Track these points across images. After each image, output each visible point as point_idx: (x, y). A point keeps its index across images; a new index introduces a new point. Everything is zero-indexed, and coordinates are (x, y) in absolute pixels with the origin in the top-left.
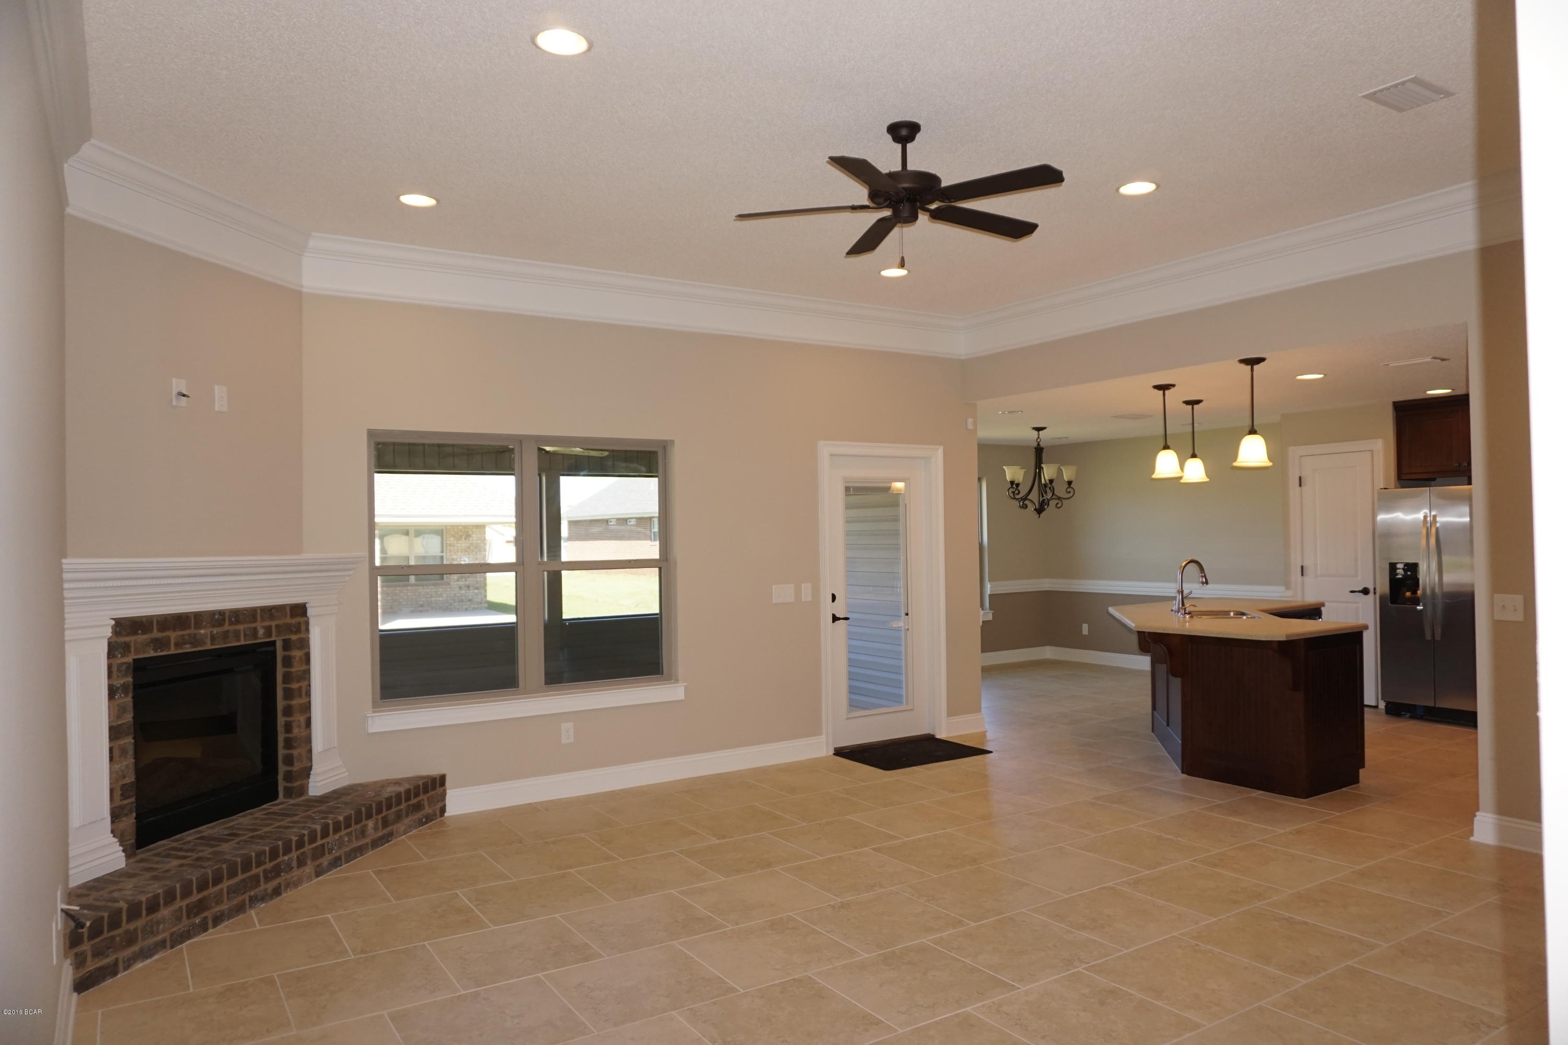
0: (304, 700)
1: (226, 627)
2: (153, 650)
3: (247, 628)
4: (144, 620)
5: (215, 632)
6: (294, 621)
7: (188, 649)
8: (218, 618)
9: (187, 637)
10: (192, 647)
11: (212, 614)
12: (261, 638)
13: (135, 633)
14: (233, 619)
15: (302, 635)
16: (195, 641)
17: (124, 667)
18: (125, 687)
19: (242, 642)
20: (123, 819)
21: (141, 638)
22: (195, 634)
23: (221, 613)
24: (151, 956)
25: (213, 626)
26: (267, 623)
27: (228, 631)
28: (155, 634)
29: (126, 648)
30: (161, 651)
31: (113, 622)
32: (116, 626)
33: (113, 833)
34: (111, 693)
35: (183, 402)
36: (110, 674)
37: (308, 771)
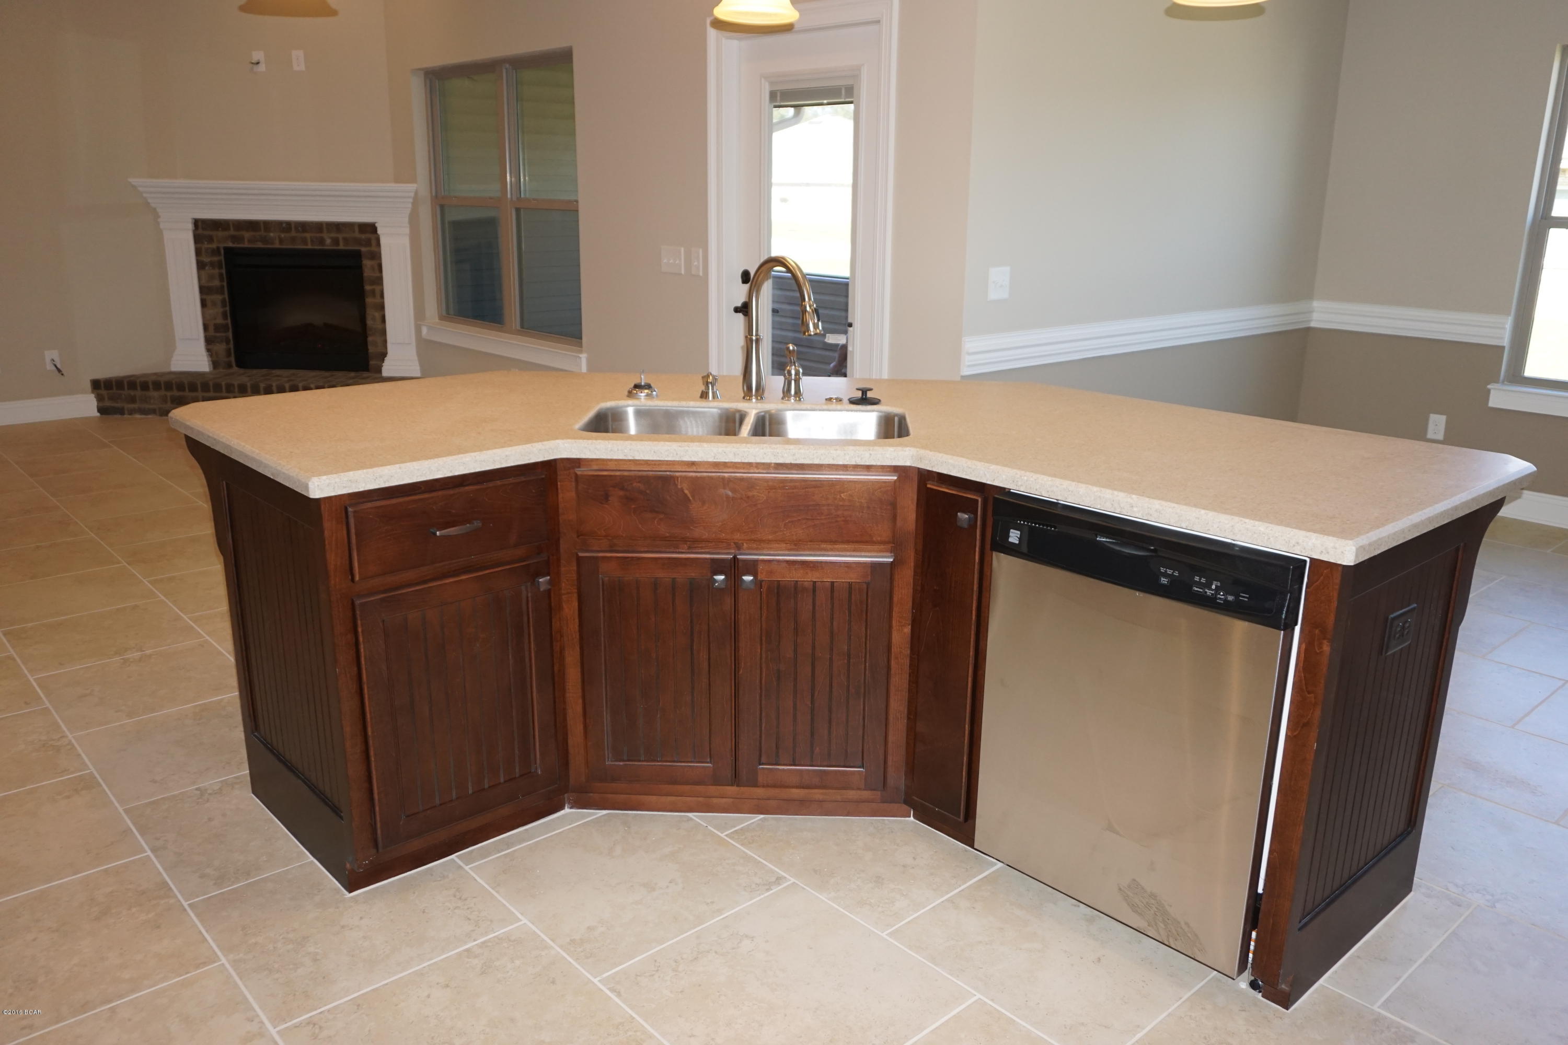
0: (378, 300)
1: (293, 234)
2: (231, 242)
3: (314, 236)
5: (283, 236)
6: (363, 236)
7: (259, 245)
8: (286, 226)
9: (258, 237)
11: (280, 223)
13: (218, 230)
14: (300, 229)
15: (374, 248)
16: (264, 240)
17: (209, 251)
18: (212, 264)
19: (309, 247)
21: (221, 234)
22: (265, 236)
23: (288, 223)
25: (282, 232)
26: (334, 235)
27: (295, 237)
28: (232, 232)
29: (210, 239)
30: (239, 244)
31: (194, 221)
32: (200, 224)
33: (208, 350)
34: (201, 266)
35: (262, 68)
36: (198, 252)
37: (384, 355)
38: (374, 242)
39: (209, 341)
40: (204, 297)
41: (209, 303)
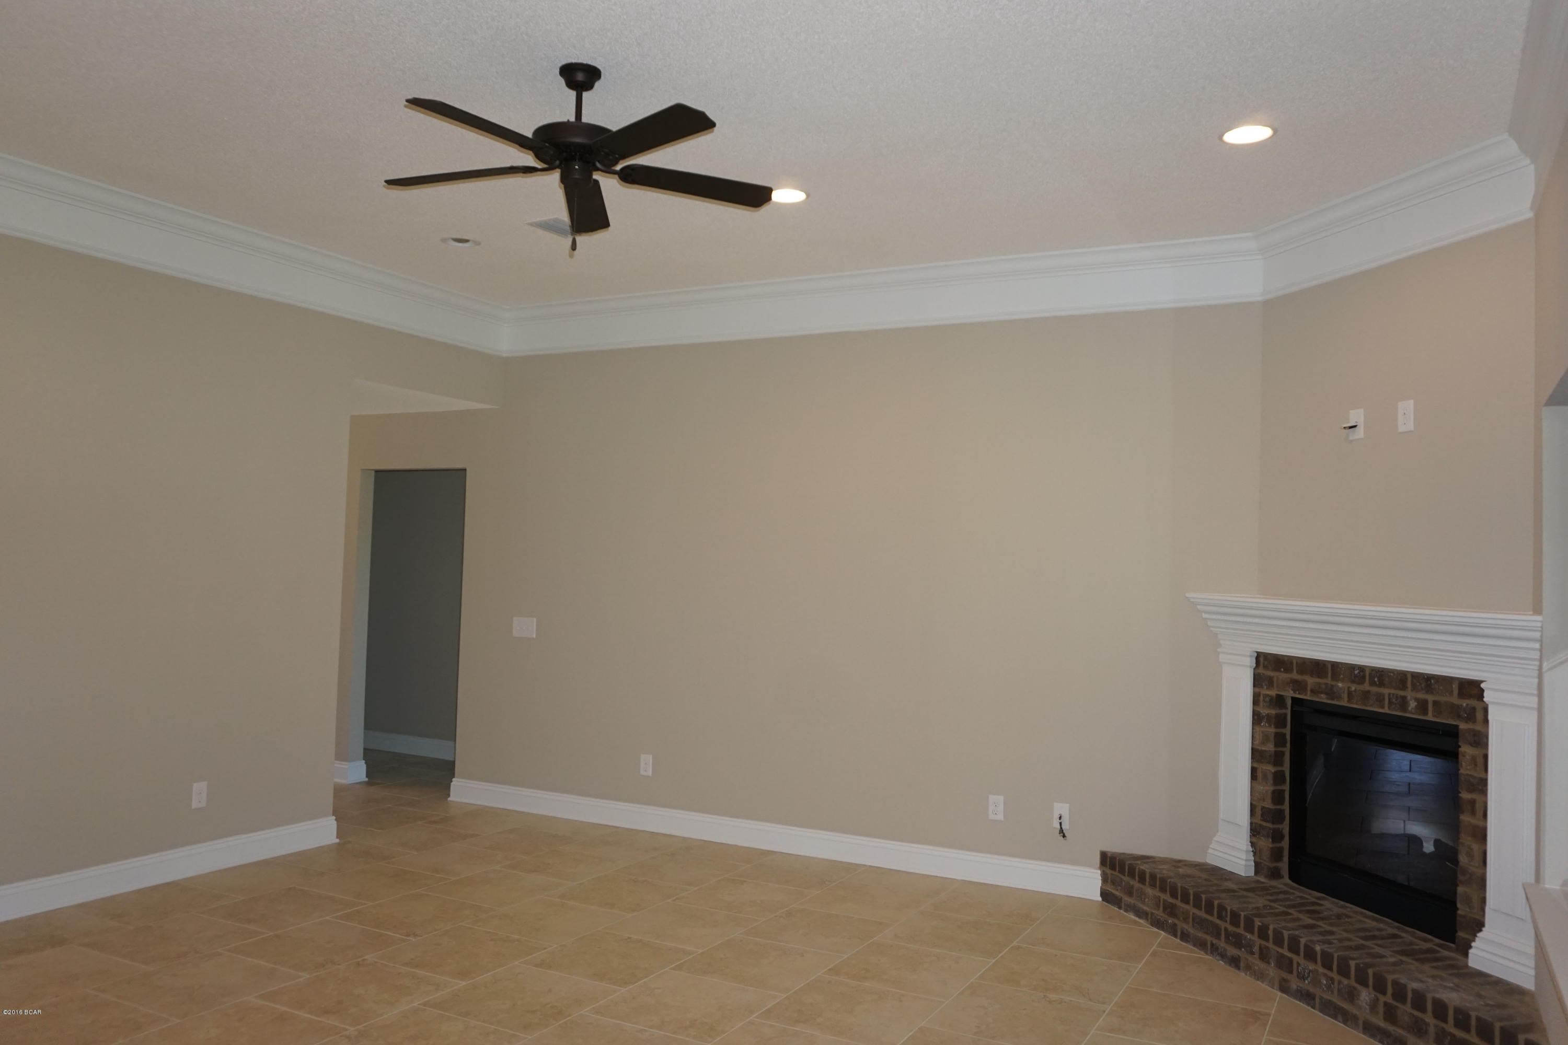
1: (1366, 686)
2: (1293, 690)
3: (1393, 694)
4: (1286, 659)
5: (1353, 689)
6: (1464, 703)
7: (1323, 698)
8: (1357, 673)
9: (1323, 687)
10: (1327, 699)
11: (1352, 667)
12: (1411, 712)
13: (1278, 670)
14: (1376, 679)
15: (1478, 727)
16: (1331, 692)
17: (1268, 699)
18: (1267, 719)
19: (1386, 710)
20: (1262, 838)
21: (1283, 676)
22: (1332, 686)
23: (1362, 668)
25: (1353, 682)
26: (1421, 695)
27: (1368, 692)
28: (1295, 675)
29: (1270, 682)
30: (1299, 694)
31: (1256, 654)
32: (1262, 659)
33: (1253, 844)
34: (1257, 718)
35: (1359, 433)
36: (1255, 702)
37: (1479, 925)
38: (1479, 716)
39: (1255, 831)
40: (1256, 765)
41: (1259, 774)
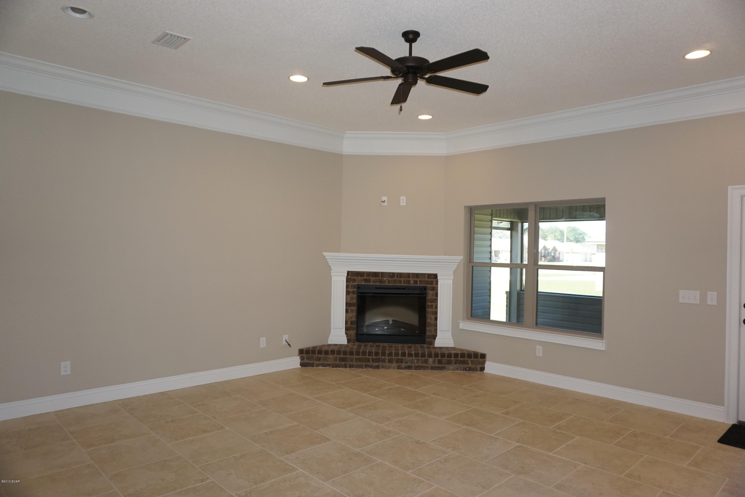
0: (434, 310)
1: (395, 278)
2: (364, 282)
3: (405, 280)
4: (361, 272)
5: (390, 279)
6: (430, 280)
7: (378, 284)
8: (392, 275)
9: (378, 280)
10: (379, 283)
11: (389, 273)
12: (412, 284)
13: (358, 276)
14: (399, 276)
15: (434, 286)
17: (353, 286)
18: (353, 292)
19: (403, 285)
20: (351, 331)
21: (360, 278)
22: (381, 280)
23: (393, 274)
24: (325, 367)
25: (390, 277)
26: (415, 279)
27: (396, 280)
28: (365, 277)
29: (354, 280)
30: (367, 283)
31: (347, 272)
32: (350, 273)
33: (346, 333)
34: (348, 293)
35: (385, 204)
36: (347, 287)
37: (435, 337)
38: (434, 283)
39: (347, 329)
40: (347, 308)
41: (349, 311)
